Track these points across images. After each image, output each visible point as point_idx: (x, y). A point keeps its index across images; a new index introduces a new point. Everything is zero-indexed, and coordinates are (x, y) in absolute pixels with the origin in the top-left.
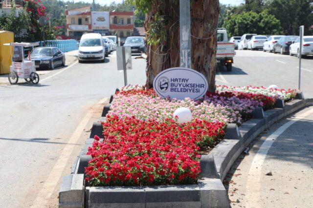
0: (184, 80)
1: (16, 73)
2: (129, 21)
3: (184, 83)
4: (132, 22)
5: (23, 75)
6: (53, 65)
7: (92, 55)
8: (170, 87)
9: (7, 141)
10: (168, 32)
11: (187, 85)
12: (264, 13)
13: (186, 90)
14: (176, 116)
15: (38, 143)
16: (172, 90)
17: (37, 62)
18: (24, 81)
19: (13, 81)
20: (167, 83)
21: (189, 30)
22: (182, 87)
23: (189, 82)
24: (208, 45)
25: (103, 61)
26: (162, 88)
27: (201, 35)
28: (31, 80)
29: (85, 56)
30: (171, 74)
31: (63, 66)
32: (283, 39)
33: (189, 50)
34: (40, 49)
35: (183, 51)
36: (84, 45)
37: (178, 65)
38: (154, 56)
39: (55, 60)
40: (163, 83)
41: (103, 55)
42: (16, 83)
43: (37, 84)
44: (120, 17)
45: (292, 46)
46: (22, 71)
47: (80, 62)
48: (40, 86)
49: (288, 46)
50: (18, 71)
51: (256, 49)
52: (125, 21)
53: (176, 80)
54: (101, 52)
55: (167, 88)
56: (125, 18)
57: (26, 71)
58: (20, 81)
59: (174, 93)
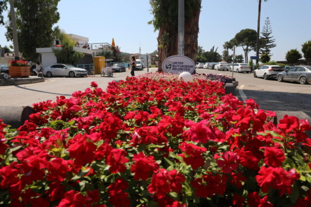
0: (180, 63)
1: (104, 72)
3: (181, 65)
6: (120, 70)
8: (172, 67)
10: (170, 42)
11: (183, 66)
12: (201, 56)
13: (182, 69)
14: (181, 78)
16: (173, 69)
17: (114, 69)
18: (107, 75)
19: (103, 75)
20: (170, 65)
21: (183, 35)
22: (179, 67)
23: (184, 64)
24: (192, 48)
26: (167, 68)
27: (189, 41)
28: (110, 75)
30: (173, 59)
31: (125, 71)
32: (211, 64)
33: (183, 47)
34: (116, 64)
35: (180, 48)
38: (162, 56)
39: (122, 69)
40: (168, 65)
41: (141, 67)
43: (112, 77)
45: (215, 66)
46: (106, 71)
49: (213, 66)
51: (200, 68)
53: (176, 63)
54: (140, 66)
55: (170, 68)
57: (108, 71)
58: (105, 75)
59: (174, 71)
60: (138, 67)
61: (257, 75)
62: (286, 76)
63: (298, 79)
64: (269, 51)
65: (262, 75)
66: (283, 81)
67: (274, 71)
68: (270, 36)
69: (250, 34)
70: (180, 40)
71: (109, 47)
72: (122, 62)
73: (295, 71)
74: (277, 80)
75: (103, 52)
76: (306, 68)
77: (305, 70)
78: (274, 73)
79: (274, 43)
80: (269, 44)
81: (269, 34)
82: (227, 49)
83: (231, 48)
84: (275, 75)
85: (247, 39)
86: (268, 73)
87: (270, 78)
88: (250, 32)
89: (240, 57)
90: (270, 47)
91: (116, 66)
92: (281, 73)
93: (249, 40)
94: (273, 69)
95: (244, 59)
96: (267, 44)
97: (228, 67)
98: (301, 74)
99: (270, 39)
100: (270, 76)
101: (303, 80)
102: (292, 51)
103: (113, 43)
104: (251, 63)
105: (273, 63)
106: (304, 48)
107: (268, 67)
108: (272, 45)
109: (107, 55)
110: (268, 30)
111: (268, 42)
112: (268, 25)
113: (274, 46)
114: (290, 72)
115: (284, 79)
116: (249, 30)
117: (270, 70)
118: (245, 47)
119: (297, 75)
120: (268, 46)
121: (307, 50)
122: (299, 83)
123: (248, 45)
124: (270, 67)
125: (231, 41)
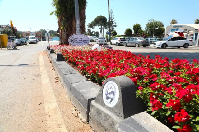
0: (80, 38)
1: (9, 46)
2: (40, 35)
3: (81, 40)
4: (41, 35)
5: (12, 46)
6: (21, 44)
7: (32, 41)
8: (75, 42)
9: (5, 67)
11: (82, 41)
13: (82, 43)
15: (21, 67)
16: (76, 43)
17: (16, 43)
18: (12, 48)
20: (74, 40)
22: (80, 41)
23: (83, 39)
25: (36, 43)
26: (72, 42)
28: (15, 48)
29: (31, 42)
34: (17, 40)
36: (30, 39)
37: (76, 33)
39: (22, 43)
40: (72, 40)
41: (36, 41)
42: (10, 49)
43: (17, 49)
44: (38, 34)
46: (11, 45)
47: (29, 43)
48: (18, 49)
50: (10, 45)
52: (39, 35)
53: (77, 38)
55: (74, 42)
56: (39, 34)
57: (13, 45)
58: (11, 48)
59: (77, 44)
60: (34, 41)
61: (112, 43)
62: (128, 43)
63: (135, 45)
64: (113, 29)
65: (115, 43)
66: (127, 46)
67: (121, 40)
68: (113, 20)
69: (102, 19)
70: (77, 24)
71: (9, 27)
72: (20, 38)
73: (133, 40)
74: (123, 46)
75: (5, 30)
76: (138, 39)
77: (137, 40)
78: (121, 42)
79: (116, 24)
80: (113, 25)
81: (113, 19)
82: (90, 28)
83: (92, 27)
84: (122, 43)
85: (101, 22)
86: (119, 42)
87: (120, 45)
88: (102, 18)
89: (97, 33)
90: (114, 27)
91: (16, 41)
92: (125, 42)
93: (102, 23)
94: (121, 39)
95: (100, 34)
96: (112, 25)
97: (94, 39)
98: (136, 42)
99: (113, 22)
100: (119, 43)
101: (137, 45)
102: (128, 29)
103: (12, 24)
104: (107, 36)
105: (119, 36)
106: (134, 27)
107: (118, 39)
108: (115, 25)
109: (9, 33)
110: (112, 17)
111: (113, 24)
112: (112, 14)
113: (116, 26)
114: (130, 41)
115: (127, 45)
116: (102, 17)
117: (119, 40)
118: (100, 27)
119: (134, 43)
120: (113, 26)
121: (135, 29)
122: (135, 47)
123: (102, 25)
124: (119, 38)
125: (92, 23)
